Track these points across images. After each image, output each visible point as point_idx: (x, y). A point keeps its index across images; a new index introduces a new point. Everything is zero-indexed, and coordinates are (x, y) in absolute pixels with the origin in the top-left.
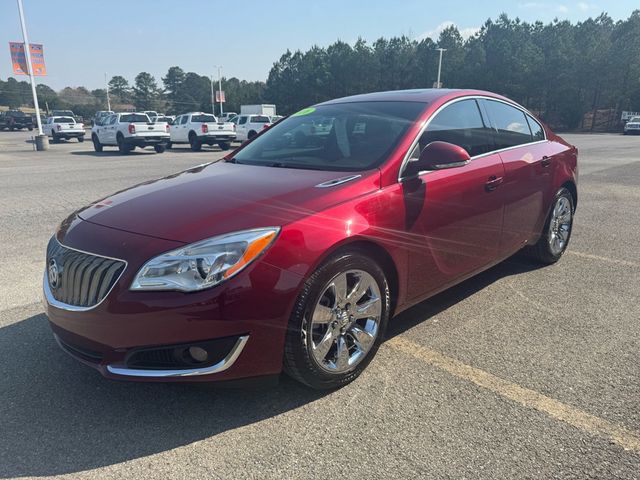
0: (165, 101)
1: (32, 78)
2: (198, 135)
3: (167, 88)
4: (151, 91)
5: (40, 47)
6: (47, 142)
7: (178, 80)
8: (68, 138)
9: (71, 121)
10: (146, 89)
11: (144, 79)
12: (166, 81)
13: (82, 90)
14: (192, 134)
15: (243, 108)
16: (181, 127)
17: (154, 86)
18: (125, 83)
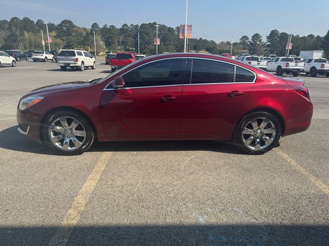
0: (265, 48)
2: (283, 68)
3: (268, 41)
4: (258, 43)
5: (191, 26)
7: (275, 37)
10: (256, 42)
11: (256, 37)
12: (268, 38)
13: (228, 43)
14: (279, 67)
16: (274, 63)
17: (260, 40)
18: (248, 39)
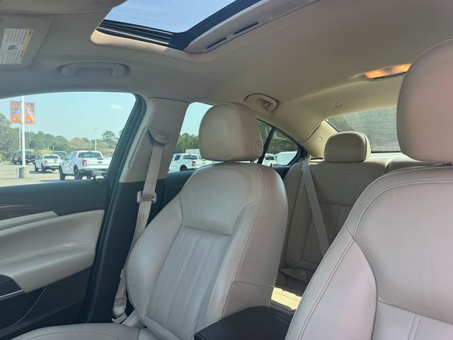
1: (23, 126)
5: (32, 105)
6: (28, 171)
8: (53, 170)
9: (56, 157)
15: (187, 150)
18: (113, 135)
